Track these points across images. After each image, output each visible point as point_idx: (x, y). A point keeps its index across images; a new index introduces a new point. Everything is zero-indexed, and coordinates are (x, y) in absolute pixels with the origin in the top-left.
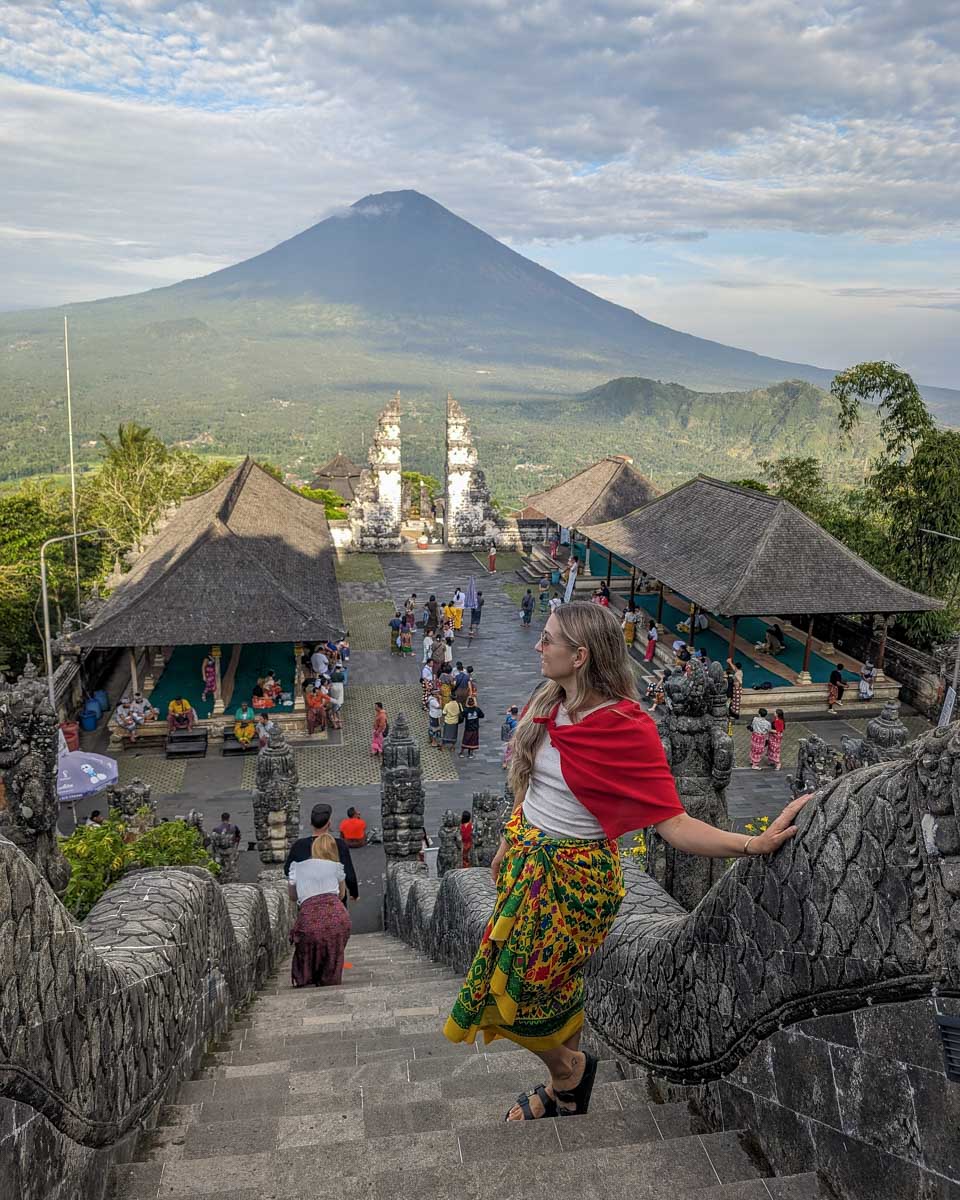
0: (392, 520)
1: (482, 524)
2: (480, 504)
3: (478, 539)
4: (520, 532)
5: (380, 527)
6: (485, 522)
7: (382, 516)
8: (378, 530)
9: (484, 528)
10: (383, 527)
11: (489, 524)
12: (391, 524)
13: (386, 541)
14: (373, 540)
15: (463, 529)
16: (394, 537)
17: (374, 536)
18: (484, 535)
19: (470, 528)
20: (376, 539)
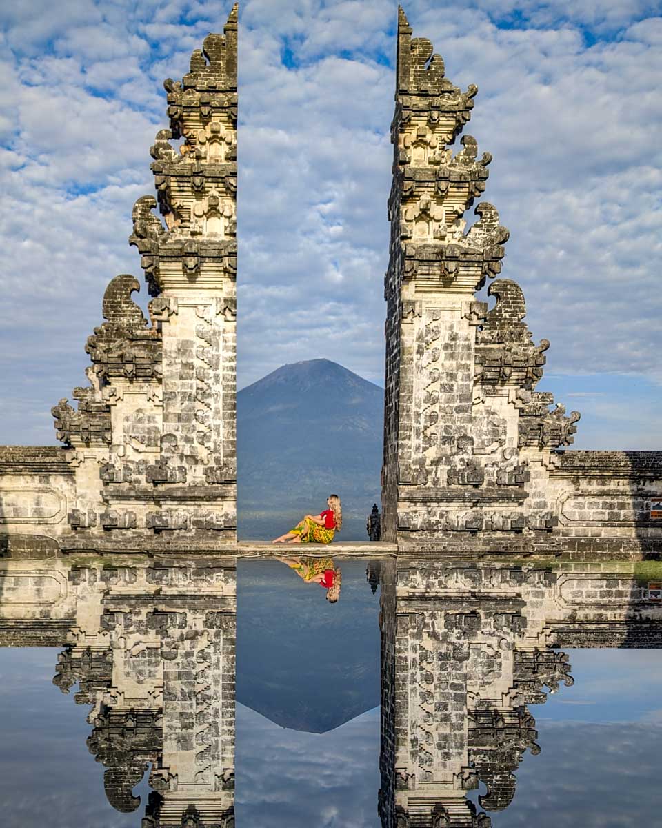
0: (204, 439)
1: (514, 460)
2: (510, 390)
3: (499, 512)
4: (636, 494)
5: (163, 463)
6: (525, 455)
7: (171, 426)
8: (158, 475)
9: (521, 476)
10: (174, 463)
11: (536, 459)
12: (202, 453)
13: (180, 513)
14: (142, 511)
15: (452, 474)
16: (212, 498)
17: (143, 497)
18: (520, 499)
19: (474, 475)
20: (152, 507)
